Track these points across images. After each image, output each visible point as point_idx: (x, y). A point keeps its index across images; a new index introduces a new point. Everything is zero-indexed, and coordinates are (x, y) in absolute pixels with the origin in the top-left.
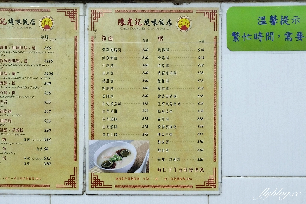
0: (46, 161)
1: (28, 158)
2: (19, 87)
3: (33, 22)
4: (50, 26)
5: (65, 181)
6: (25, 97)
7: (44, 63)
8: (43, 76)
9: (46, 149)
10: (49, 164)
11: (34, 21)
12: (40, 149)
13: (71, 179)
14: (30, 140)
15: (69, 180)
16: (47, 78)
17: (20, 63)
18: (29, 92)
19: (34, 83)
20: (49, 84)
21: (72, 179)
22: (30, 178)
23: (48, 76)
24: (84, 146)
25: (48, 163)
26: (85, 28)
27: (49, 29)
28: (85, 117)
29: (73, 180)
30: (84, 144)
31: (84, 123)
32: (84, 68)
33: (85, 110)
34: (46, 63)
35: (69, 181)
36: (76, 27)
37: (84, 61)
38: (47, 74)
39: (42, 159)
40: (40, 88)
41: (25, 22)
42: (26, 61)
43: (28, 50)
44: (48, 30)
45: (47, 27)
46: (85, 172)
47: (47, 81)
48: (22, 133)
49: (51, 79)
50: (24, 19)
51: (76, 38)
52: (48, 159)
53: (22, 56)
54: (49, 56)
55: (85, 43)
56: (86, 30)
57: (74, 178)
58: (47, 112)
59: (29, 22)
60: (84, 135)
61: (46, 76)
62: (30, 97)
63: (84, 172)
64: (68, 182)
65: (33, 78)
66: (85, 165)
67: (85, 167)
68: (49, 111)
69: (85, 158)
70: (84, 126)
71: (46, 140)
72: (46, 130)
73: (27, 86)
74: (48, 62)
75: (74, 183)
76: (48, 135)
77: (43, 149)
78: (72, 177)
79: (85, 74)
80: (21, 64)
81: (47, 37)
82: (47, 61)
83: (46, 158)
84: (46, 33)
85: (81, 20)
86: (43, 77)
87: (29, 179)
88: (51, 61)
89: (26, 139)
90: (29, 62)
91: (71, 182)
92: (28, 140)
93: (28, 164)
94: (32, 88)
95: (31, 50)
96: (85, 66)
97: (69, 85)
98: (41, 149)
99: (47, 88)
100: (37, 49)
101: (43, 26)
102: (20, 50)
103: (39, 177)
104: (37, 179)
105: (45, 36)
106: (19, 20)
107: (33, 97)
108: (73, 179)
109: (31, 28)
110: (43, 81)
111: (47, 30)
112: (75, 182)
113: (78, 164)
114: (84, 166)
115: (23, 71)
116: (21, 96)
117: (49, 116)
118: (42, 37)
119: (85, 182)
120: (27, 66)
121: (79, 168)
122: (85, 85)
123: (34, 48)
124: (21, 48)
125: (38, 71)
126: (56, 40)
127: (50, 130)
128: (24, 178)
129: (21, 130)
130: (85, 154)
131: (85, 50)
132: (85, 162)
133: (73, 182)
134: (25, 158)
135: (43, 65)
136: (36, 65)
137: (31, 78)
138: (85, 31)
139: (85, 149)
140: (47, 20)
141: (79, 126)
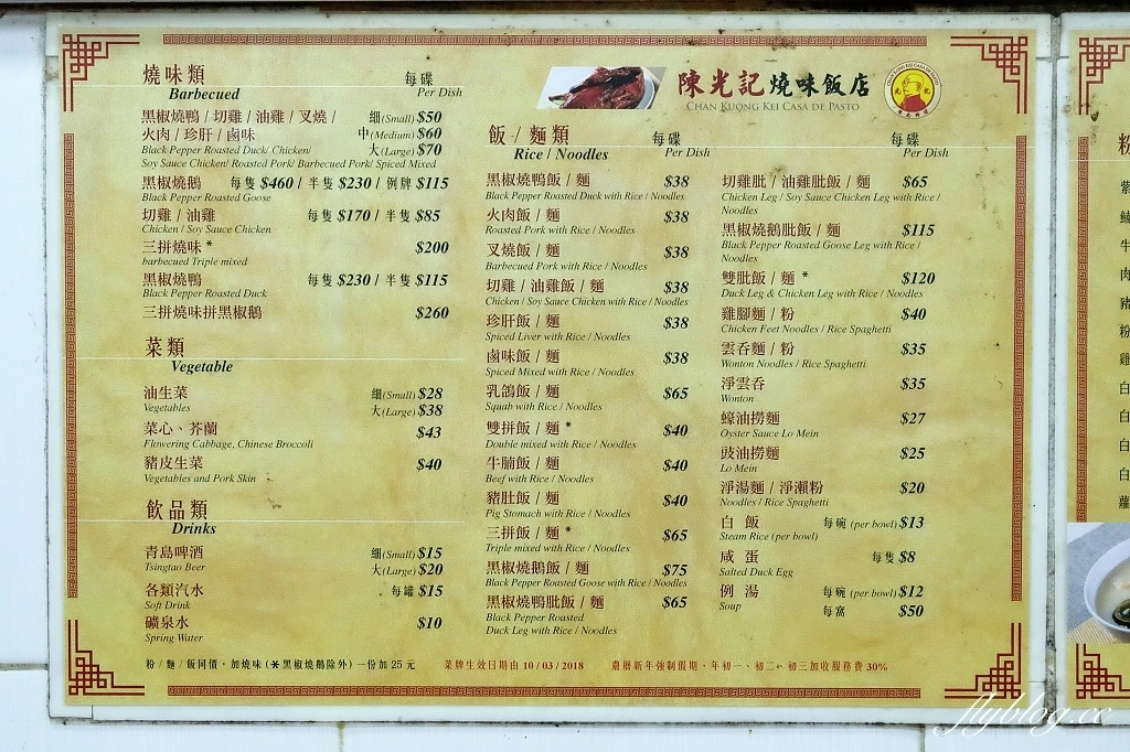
0: (909, 601)
1: (840, 592)
2: (806, 329)
3: (863, 84)
4: (925, 98)
5: (977, 677)
6: (828, 364)
7: (902, 239)
8: (898, 286)
9: (908, 557)
10: (919, 611)
11: (864, 80)
12: (884, 558)
13: (1002, 666)
14: (848, 525)
15: (991, 669)
16: (911, 294)
17: (813, 240)
18: (845, 347)
19: (865, 313)
20: (919, 314)
21: (1005, 669)
22: (847, 666)
23: (917, 287)
24: (1050, 545)
25: (915, 609)
26: (1055, 106)
27: (921, 113)
28: (1052, 435)
29: (1009, 673)
30: (1050, 536)
31: (1051, 459)
32: (1053, 257)
33: (1052, 410)
34: (909, 239)
35: (991, 676)
36: (1023, 103)
37: (1053, 230)
38: (911, 278)
39: (891, 594)
40: (887, 329)
41: (832, 85)
42: (834, 230)
43: (842, 189)
44: (917, 115)
45: (914, 105)
46: (1051, 642)
47: (914, 304)
48: (816, 497)
49: (929, 297)
50: (828, 75)
51: (1022, 144)
52: (915, 593)
53: (818, 213)
54: (919, 213)
55: (1054, 163)
56: (1060, 115)
57: (1012, 662)
58: (910, 418)
59: (846, 86)
60: (1051, 503)
61: (909, 286)
62: (849, 364)
63: (1048, 642)
64: (988, 680)
65: (861, 293)
66: (1051, 617)
67: (1051, 623)
68: (919, 418)
69: (1051, 588)
70: (1051, 468)
71: (909, 522)
72: (909, 488)
73: (837, 323)
74: (918, 232)
75: (1012, 683)
76: (914, 505)
77: (897, 556)
78: (1002, 659)
79: (1053, 277)
80: (816, 242)
81: (913, 139)
82: (911, 230)
83: (908, 591)
84: (909, 124)
85: (1041, 76)
86: (898, 290)
87: (842, 667)
88: (926, 231)
89: (834, 522)
90: (846, 236)
91: (1002, 680)
92: (841, 523)
93: (841, 611)
94: (856, 330)
95: (854, 189)
96: (1054, 247)
97: (993, 319)
98: (889, 555)
99: (911, 332)
100: (877, 187)
101: (900, 99)
102: (812, 191)
103: (879, 659)
104: (871, 667)
105: (904, 138)
106: (811, 78)
107: (861, 364)
108: (1007, 667)
109: (855, 107)
110: (899, 305)
111: (913, 114)
112: (1016, 680)
113: (1027, 613)
114: (1048, 620)
115: (821, 268)
116: (814, 360)
117: (921, 436)
118: (896, 140)
119: (1050, 676)
120: (840, 251)
121: (1028, 626)
122: (1052, 320)
123: (863, 181)
124: (818, 181)
125: (879, 268)
126: (945, 153)
127: (920, 488)
128: (825, 666)
129: (815, 487)
130: (1051, 573)
131: (1054, 188)
132: (1051, 604)
133: (1009, 680)
134: (827, 592)
135: (899, 244)
136: (872, 247)
137: (853, 294)
138: (1054, 117)
139: (1051, 555)
140: (915, 77)
141: (1029, 473)
